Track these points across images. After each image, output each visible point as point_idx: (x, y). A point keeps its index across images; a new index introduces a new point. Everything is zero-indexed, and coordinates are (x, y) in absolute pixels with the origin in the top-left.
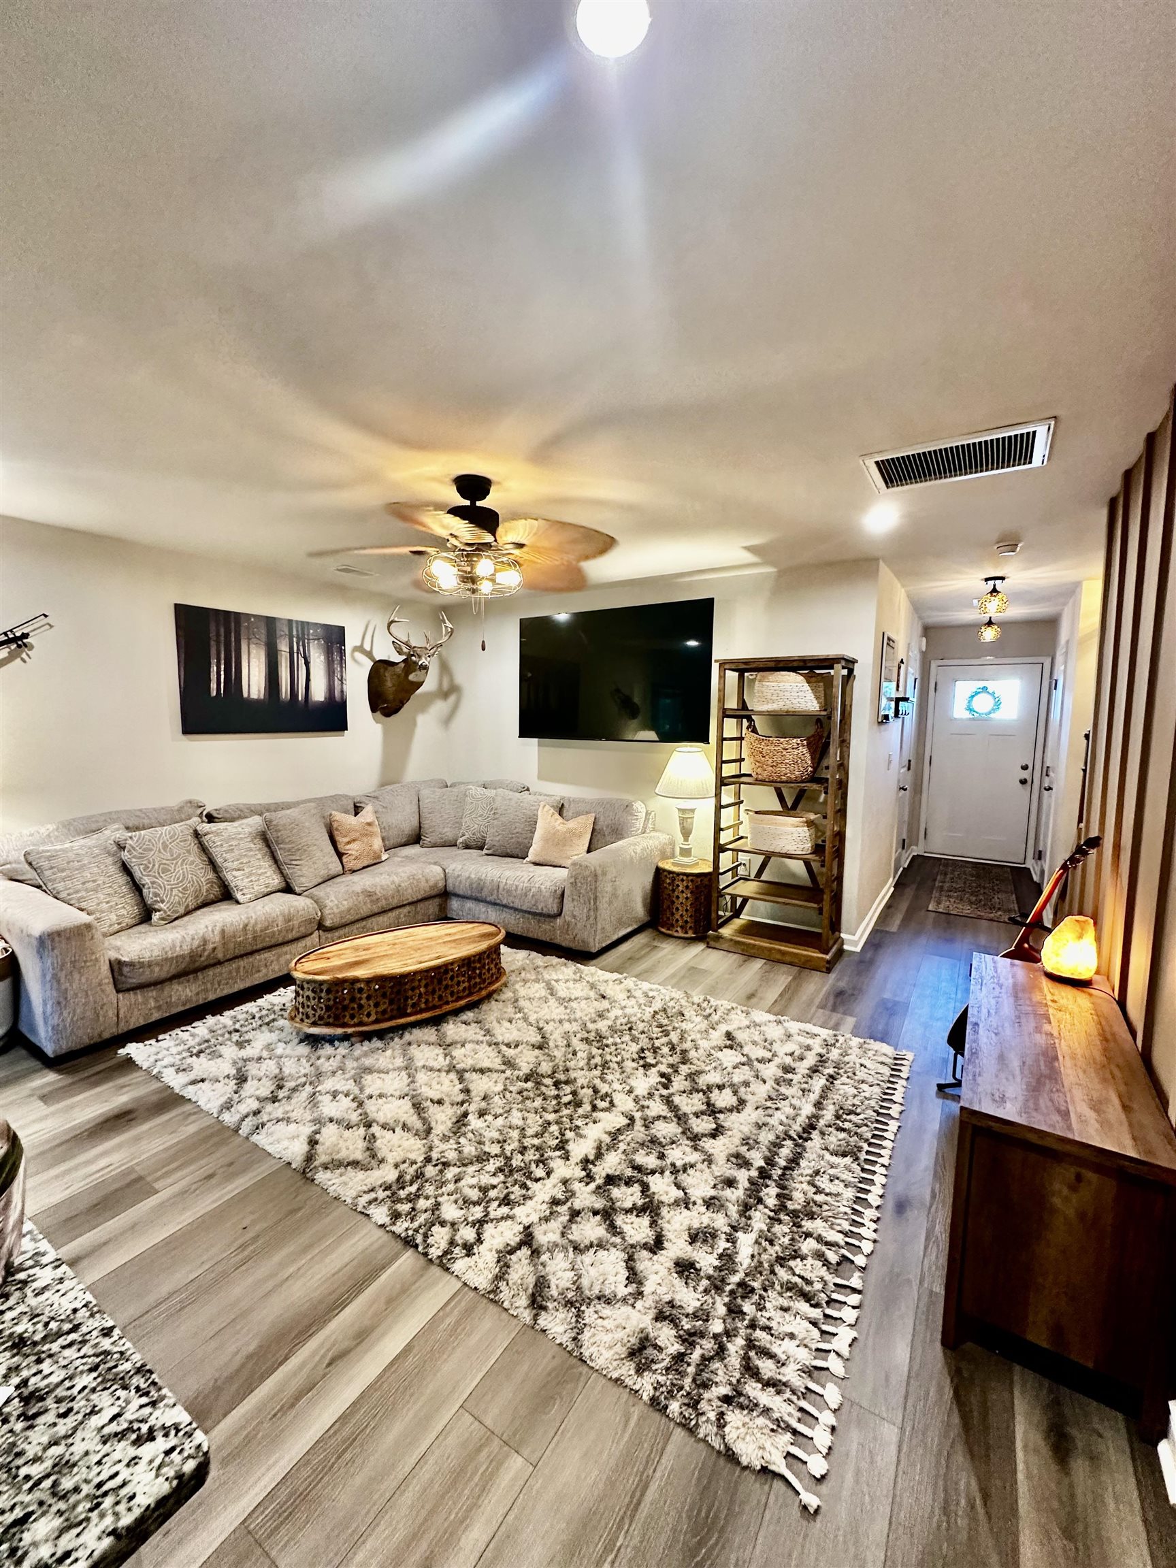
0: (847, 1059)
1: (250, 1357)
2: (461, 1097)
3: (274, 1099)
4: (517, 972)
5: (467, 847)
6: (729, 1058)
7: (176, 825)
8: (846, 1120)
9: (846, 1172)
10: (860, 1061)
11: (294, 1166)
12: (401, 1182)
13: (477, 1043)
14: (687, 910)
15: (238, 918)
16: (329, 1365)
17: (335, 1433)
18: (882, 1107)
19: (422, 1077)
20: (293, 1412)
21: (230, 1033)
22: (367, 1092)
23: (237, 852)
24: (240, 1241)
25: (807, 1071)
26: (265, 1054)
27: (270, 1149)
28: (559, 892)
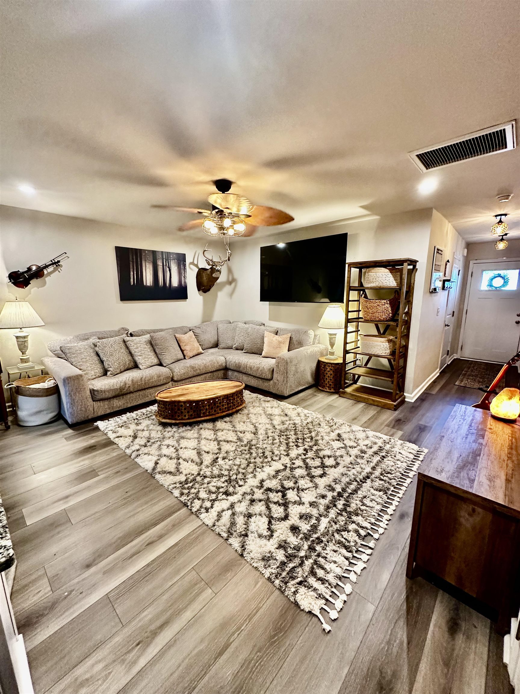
0: (393, 450)
1: (119, 538)
2: (217, 451)
3: (145, 446)
4: (251, 403)
5: (237, 349)
6: (337, 444)
7: (116, 337)
8: (385, 476)
9: (379, 498)
10: (400, 451)
11: (148, 471)
12: (186, 482)
13: (229, 430)
14: (331, 380)
15: (139, 375)
16: (148, 545)
17: (144, 569)
18: (405, 472)
19: (203, 442)
20: (131, 560)
21: (134, 420)
22: (181, 446)
23: (139, 349)
24: (125, 497)
25: (372, 453)
26: (145, 429)
27: (141, 464)
28: (271, 369)
